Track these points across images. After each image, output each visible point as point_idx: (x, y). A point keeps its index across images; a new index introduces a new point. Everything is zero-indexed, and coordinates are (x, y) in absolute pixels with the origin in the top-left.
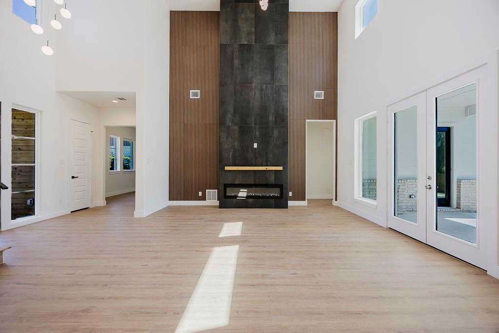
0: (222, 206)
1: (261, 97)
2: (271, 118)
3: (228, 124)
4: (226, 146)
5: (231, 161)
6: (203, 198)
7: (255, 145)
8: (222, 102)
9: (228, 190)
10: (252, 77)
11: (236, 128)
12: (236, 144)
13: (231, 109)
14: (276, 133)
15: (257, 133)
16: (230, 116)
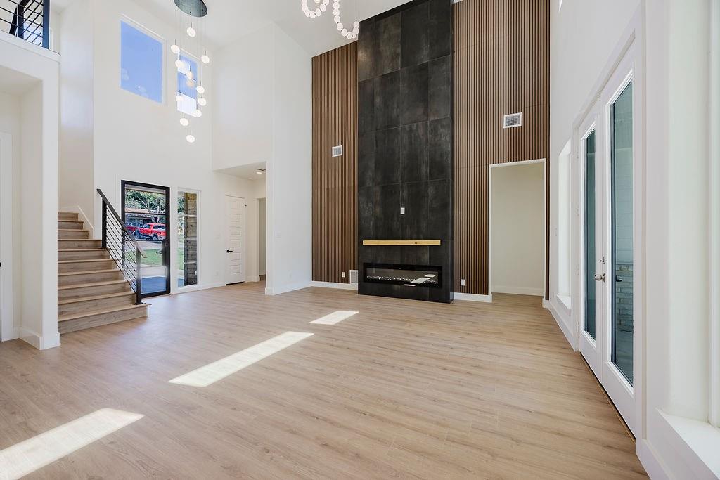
0: (362, 291)
1: (411, 143)
2: (425, 170)
3: (367, 185)
4: (366, 214)
5: (372, 233)
6: (347, 280)
7: (403, 211)
8: (361, 157)
9: (369, 270)
10: (398, 116)
11: (377, 189)
12: (378, 210)
13: (372, 165)
14: (431, 191)
15: (405, 194)
16: (371, 174)
